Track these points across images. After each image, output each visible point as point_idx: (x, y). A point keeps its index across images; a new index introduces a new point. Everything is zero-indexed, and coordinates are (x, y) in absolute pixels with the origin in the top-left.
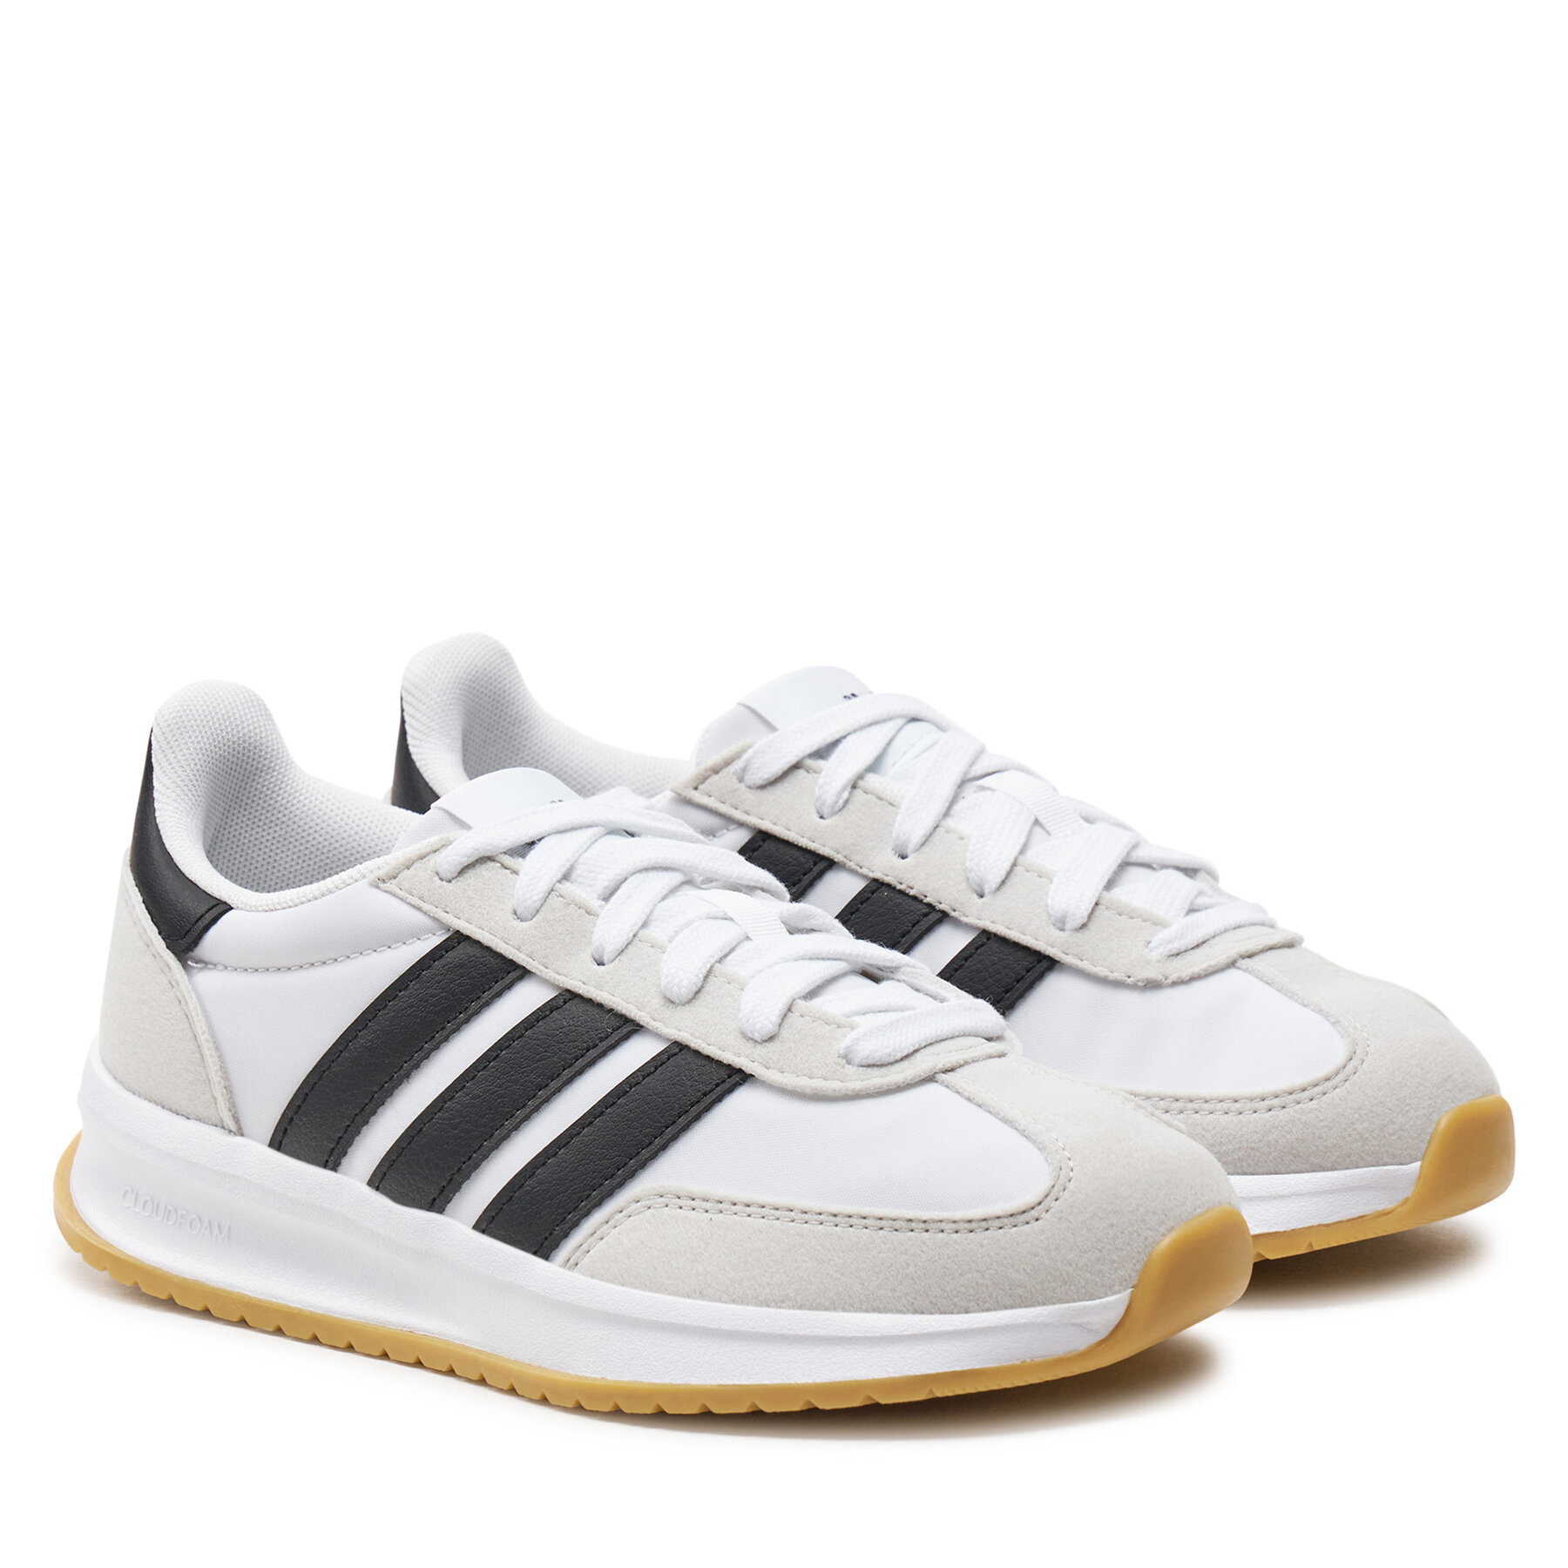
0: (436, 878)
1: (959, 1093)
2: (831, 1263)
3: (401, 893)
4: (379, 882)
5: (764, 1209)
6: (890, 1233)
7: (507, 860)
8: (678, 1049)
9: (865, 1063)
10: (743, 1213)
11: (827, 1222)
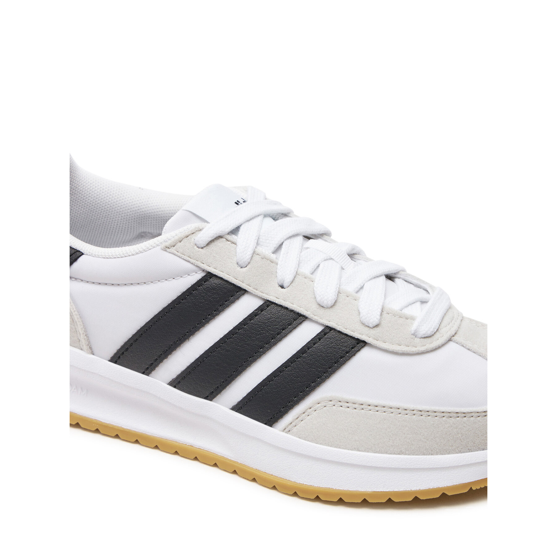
0: (196, 247)
1: (464, 346)
2: (422, 434)
3: (179, 254)
4: (166, 248)
5: (385, 408)
6: (448, 419)
7: (229, 237)
8: (328, 330)
9: (423, 336)
10: (374, 410)
11: (417, 414)
